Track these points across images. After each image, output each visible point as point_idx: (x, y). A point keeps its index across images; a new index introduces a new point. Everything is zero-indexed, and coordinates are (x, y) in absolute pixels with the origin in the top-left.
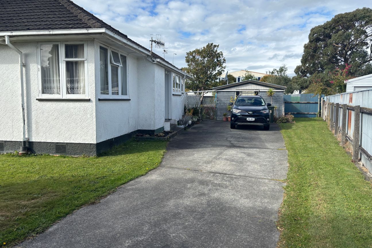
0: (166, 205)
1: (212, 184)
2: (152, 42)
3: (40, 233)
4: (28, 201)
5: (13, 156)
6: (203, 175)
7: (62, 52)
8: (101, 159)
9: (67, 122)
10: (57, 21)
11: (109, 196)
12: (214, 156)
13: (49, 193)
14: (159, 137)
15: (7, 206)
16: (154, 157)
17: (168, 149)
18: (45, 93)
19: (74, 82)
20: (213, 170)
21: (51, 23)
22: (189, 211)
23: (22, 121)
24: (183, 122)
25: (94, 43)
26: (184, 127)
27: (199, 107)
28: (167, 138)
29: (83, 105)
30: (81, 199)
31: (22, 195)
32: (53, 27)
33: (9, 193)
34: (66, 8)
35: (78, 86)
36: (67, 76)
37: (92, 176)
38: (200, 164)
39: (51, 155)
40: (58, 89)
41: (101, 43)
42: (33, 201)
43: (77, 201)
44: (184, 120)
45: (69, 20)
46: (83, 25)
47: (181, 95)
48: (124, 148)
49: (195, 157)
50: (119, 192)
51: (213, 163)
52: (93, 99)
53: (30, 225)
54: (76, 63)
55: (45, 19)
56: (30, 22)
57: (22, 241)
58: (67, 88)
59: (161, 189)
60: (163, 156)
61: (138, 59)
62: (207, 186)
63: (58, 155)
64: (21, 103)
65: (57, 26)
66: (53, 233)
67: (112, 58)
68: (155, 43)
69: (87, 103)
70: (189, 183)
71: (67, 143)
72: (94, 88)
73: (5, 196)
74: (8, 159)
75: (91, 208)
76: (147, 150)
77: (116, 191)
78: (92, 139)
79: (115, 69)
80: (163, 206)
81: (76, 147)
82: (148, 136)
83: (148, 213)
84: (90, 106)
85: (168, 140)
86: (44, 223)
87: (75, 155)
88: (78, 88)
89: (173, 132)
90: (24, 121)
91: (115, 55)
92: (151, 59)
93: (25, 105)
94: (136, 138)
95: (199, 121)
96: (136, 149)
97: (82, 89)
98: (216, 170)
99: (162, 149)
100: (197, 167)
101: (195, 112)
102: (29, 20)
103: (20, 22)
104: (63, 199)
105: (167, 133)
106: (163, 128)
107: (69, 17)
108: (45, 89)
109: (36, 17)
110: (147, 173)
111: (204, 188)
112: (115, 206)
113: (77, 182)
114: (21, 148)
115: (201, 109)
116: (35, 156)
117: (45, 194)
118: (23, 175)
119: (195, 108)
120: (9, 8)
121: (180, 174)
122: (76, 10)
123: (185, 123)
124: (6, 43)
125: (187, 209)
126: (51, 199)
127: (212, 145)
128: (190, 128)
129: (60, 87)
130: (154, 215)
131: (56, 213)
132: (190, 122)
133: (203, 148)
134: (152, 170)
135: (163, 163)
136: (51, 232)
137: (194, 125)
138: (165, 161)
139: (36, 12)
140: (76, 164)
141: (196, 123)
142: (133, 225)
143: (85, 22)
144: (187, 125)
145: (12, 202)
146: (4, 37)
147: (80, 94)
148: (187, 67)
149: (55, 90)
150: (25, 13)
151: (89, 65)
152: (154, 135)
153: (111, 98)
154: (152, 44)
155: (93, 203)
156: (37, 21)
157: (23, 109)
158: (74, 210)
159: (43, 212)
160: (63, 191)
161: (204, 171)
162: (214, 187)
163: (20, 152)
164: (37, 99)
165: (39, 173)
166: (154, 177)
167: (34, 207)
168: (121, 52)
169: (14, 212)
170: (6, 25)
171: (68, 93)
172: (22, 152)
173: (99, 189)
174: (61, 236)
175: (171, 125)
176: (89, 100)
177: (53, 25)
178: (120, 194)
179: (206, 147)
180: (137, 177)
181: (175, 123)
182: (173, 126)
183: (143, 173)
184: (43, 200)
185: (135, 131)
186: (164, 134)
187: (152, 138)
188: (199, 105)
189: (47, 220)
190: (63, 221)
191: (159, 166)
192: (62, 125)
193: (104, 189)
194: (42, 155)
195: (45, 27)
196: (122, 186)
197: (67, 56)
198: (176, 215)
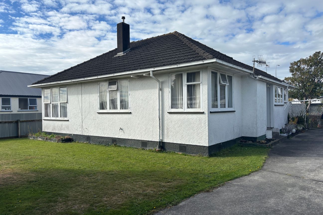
0: (267, 202)
1: (313, 191)
2: (254, 62)
3: (175, 205)
4: (165, 183)
5: (153, 151)
6: (304, 182)
7: (185, 78)
8: (212, 159)
9: (187, 128)
10: (182, 56)
11: (219, 188)
12: (319, 165)
13: (178, 179)
14: (261, 144)
15: (153, 185)
16: (256, 161)
17: (269, 155)
18: (173, 108)
19: (192, 99)
20: (316, 178)
21: (178, 59)
22: (289, 210)
23: (159, 127)
24: (286, 131)
25: (207, 70)
26: (287, 135)
27: (304, 116)
28: (269, 145)
29: (199, 117)
30: (199, 187)
31: (161, 179)
32: (180, 62)
33: (153, 176)
34: (187, 46)
35: (195, 102)
36: (188, 96)
37: (206, 172)
38: (302, 172)
39: (176, 152)
40: (181, 105)
41: (212, 69)
42: (168, 184)
43: (197, 188)
44: (288, 129)
45: (190, 55)
46: (200, 58)
47: (284, 105)
48: (230, 152)
49: (297, 164)
50: (227, 186)
51: (317, 172)
52: (206, 112)
53: (168, 199)
54: (194, 85)
55: (174, 57)
56: (165, 59)
57: (164, 208)
58: (188, 104)
59: (262, 189)
60: (265, 161)
61: (242, 77)
62: (308, 192)
63: (181, 153)
64: (158, 115)
65: (182, 61)
66: (183, 207)
67: (220, 79)
68: (257, 62)
69: (202, 115)
70: (290, 187)
71: (187, 145)
72: (207, 104)
73: (151, 178)
74: (150, 153)
75: (206, 194)
76: (250, 155)
77: (224, 185)
78: (205, 142)
79: (223, 88)
80: (264, 203)
81: (193, 148)
82: (250, 142)
83: (251, 206)
84: (204, 118)
85: (270, 147)
86: (176, 199)
87: (192, 154)
88: (195, 104)
89: (275, 140)
90: (160, 127)
91: (223, 76)
92: (254, 76)
93: (161, 116)
94: (240, 144)
95: (304, 130)
96: (240, 153)
97: (198, 105)
98: (319, 178)
99: (264, 155)
100: (299, 174)
101: (300, 120)
102: (164, 58)
103: (158, 60)
104: (187, 185)
105: (269, 140)
106: (265, 136)
107: (190, 52)
108: (173, 105)
109: (168, 55)
110: (249, 174)
111: (305, 194)
112: (224, 195)
113: (195, 175)
114: (158, 146)
115: (307, 118)
116: (166, 152)
117: (175, 180)
118: (160, 165)
119: (300, 117)
120: (151, 50)
121: (281, 178)
122: (195, 46)
123: (288, 132)
124: (151, 76)
125: (286, 208)
126: (179, 184)
127: (318, 154)
128: (294, 137)
129: (182, 103)
130: (256, 208)
131: (183, 194)
132: (294, 130)
133: (307, 156)
134: (255, 172)
135: (265, 167)
136: (181, 206)
137: (298, 134)
138: (267, 166)
139: (168, 52)
140: (194, 161)
141: (301, 132)
142: (239, 212)
143: (201, 55)
144: (291, 133)
145: (156, 183)
146: (149, 72)
147: (197, 108)
148: (291, 76)
149: (180, 106)
150: (161, 53)
151: (203, 87)
152: (256, 142)
153: (220, 111)
154: (254, 64)
155: (208, 191)
156: (169, 58)
157: (160, 119)
158: (195, 194)
159: (175, 192)
160: (187, 180)
161: (306, 179)
162: (315, 194)
163: (157, 149)
164: (168, 113)
165: (170, 165)
166: (257, 178)
167: (170, 188)
168: (228, 73)
169: (158, 189)
170: (150, 63)
171: (188, 107)
172: (158, 149)
173: (212, 182)
174: (188, 210)
175: (273, 133)
176: (203, 113)
177: (179, 60)
178: (228, 188)
179: (310, 156)
180: (242, 176)
181: (278, 132)
182: (275, 135)
183: (247, 173)
184: (174, 183)
185: (239, 138)
186: (266, 142)
187: (255, 144)
188: (305, 114)
189: (178, 197)
190: (189, 200)
191: (260, 169)
192: (184, 131)
193: (215, 182)
194: (170, 152)
195: (174, 62)
196: (229, 182)
197: (188, 81)
198: (276, 211)
